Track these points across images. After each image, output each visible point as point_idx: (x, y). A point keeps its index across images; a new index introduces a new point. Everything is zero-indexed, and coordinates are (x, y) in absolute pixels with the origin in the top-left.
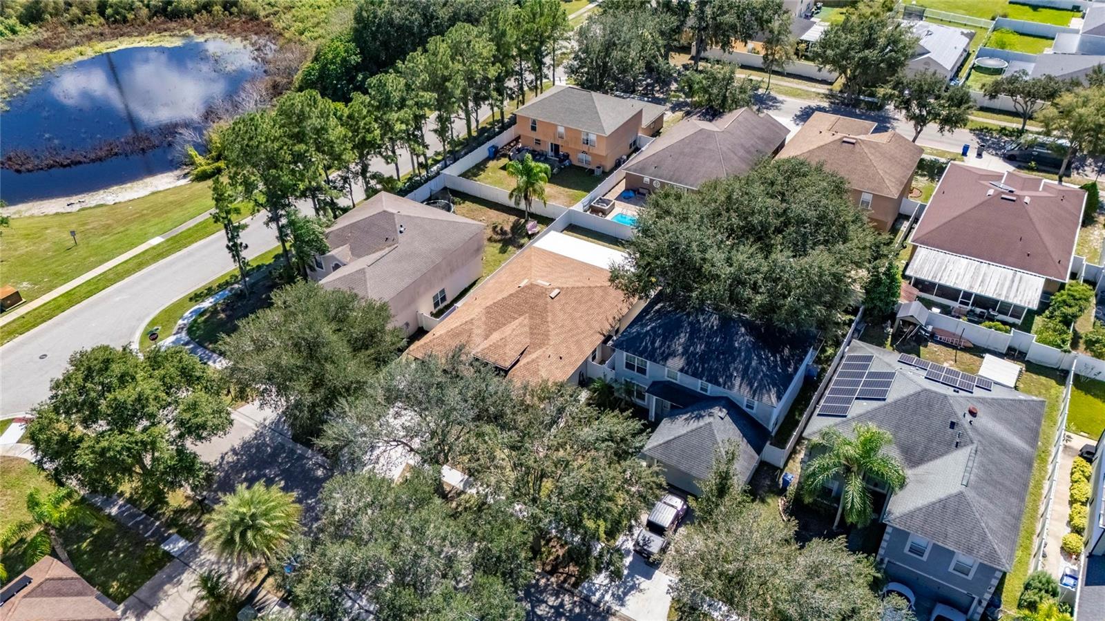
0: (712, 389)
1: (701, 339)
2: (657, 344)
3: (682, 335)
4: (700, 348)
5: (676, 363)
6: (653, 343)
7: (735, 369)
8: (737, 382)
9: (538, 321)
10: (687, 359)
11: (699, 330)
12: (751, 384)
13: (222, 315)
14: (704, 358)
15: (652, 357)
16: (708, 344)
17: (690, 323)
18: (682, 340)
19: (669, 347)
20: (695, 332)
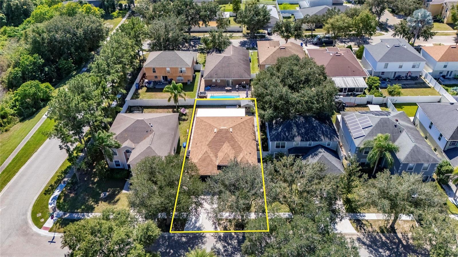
0: (313, 144)
1: (301, 127)
2: (287, 134)
3: (294, 128)
4: (303, 130)
5: (298, 139)
6: (285, 134)
7: (319, 133)
8: (322, 138)
9: (233, 143)
10: (301, 136)
11: (299, 124)
12: (327, 137)
13: (72, 195)
14: (306, 133)
15: (288, 140)
16: (305, 128)
17: (294, 123)
18: (295, 130)
19: (292, 134)
20: (298, 126)
